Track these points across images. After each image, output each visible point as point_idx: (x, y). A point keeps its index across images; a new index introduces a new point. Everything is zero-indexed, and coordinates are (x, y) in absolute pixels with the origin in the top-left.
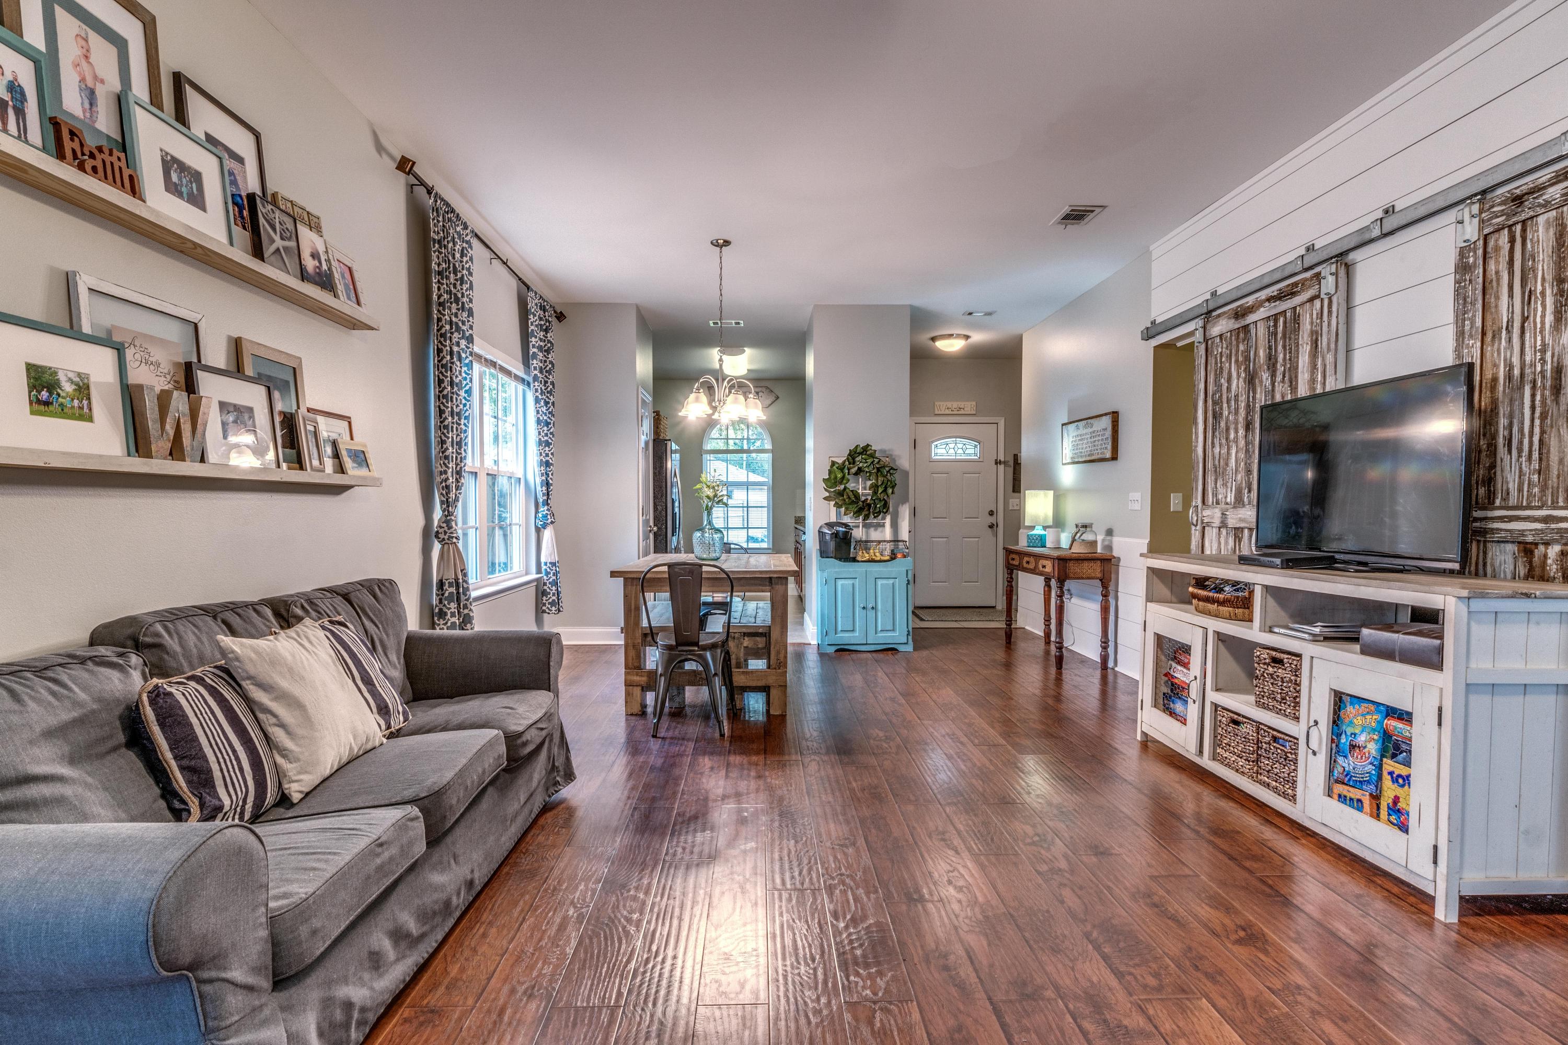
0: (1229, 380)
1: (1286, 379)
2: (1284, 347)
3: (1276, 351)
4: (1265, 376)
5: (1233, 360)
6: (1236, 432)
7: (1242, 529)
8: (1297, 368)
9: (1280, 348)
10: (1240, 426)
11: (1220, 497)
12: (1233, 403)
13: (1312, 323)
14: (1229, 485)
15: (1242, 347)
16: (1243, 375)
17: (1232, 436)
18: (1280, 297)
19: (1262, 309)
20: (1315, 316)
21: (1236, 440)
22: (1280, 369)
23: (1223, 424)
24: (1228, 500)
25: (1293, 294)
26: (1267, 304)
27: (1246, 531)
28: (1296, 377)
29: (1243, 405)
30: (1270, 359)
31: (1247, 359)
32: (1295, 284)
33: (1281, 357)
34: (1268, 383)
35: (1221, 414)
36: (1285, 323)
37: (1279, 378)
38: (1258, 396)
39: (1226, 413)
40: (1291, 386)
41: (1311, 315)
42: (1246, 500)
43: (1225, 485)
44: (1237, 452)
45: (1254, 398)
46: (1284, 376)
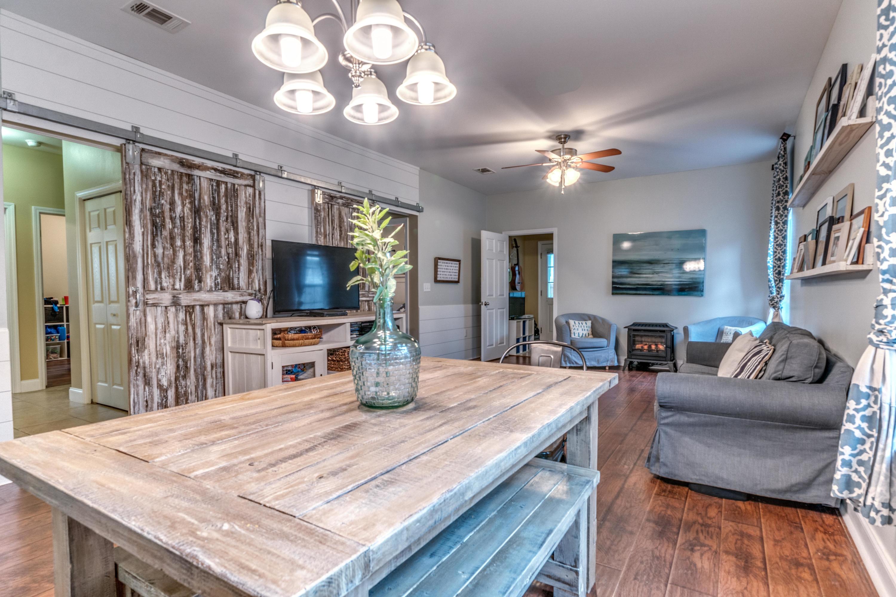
0: (172, 203)
1: (229, 220)
2: (226, 202)
3: (219, 201)
4: (211, 214)
5: (176, 192)
6: (184, 241)
7: (193, 307)
8: (237, 217)
9: (223, 200)
10: (187, 238)
11: (165, 284)
12: (178, 221)
13: (246, 197)
14: (178, 277)
15: (185, 186)
16: (188, 205)
17: (179, 243)
18: (223, 172)
19: (208, 172)
20: (248, 195)
21: (184, 247)
22: (223, 215)
23: (166, 233)
24: (177, 286)
25: (235, 177)
26: (213, 171)
27: (198, 308)
28: (237, 222)
29: (190, 225)
30: (214, 204)
31: (191, 196)
32: (237, 172)
33: (224, 207)
34: (214, 218)
35: (163, 226)
36: (226, 188)
37: (223, 218)
38: (203, 223)
39: (169, 226)
40: (233, 225)
41: (246, 194)
42: (196, 287)
43: (172, 276)
44: (185, 256)
45: (200, 224)
46: (227, 219)
